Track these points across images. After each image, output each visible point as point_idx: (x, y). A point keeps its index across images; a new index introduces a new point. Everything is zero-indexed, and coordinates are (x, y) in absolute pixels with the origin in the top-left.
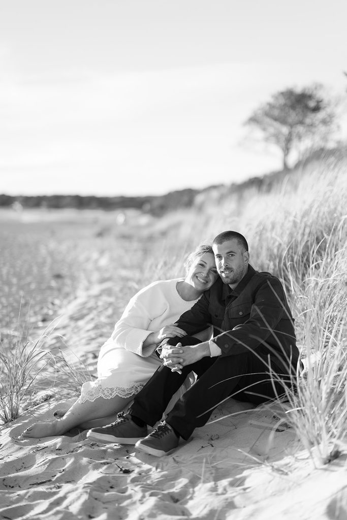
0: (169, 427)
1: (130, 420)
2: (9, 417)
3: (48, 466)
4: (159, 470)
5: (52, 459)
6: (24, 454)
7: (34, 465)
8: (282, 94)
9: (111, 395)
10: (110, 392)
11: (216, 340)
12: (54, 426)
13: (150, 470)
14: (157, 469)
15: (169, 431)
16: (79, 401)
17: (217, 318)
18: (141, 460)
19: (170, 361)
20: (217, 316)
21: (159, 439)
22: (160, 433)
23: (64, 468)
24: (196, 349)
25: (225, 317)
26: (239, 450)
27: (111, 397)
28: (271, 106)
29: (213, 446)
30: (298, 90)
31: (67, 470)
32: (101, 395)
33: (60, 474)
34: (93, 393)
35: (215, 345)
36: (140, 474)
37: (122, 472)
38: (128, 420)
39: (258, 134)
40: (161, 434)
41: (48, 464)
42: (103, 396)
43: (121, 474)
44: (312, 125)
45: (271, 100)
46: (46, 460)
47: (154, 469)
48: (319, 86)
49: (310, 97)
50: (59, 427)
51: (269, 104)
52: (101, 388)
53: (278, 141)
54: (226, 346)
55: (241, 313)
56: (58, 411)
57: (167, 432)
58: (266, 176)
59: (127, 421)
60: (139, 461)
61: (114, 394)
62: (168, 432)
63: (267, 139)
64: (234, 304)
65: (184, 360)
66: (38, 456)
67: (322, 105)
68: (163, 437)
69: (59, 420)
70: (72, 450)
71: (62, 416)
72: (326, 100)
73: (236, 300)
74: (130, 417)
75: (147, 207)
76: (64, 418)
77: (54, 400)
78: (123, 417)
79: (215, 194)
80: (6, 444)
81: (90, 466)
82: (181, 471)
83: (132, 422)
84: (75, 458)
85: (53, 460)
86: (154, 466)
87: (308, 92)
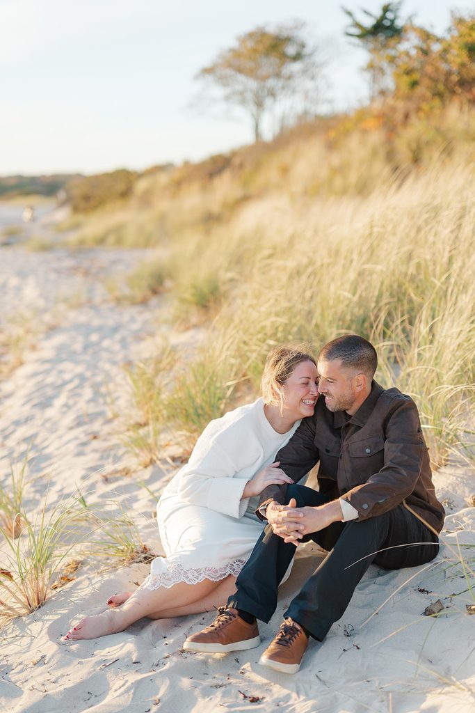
0: (298, 627)
1: (237, 617)
2: (35, 604)
3: (134, 694)
4: (302, 698)
5: (136, 681)
6: (89, 673)
7: (108, 690)
8: (251, 35)
9: (197, 579)
10: (196, 575)
11: (349, 499)
12: (111, 619)
13: (288, 698)
14: (298, 694)
15: (299, 633)
16: (147, 583)
17: (329, 454)
18: (268, 679)
19: (285, 528)
20: (328, 451)
21: (289, 647)
22: (287, 637)
23: (158, 697)
24: (322, 512)
25: (345, 455)
26: (410, 661)
27: (197, 581)
28: (236, 54)
29: (358, 648)
30: (272, 29)
31: (164, 699)
32: (182, 579)
33: (157, 707)
34: (170, 576)
35: (349, 505)
36: (278, 705)
37: (247, 701)
38: (235, 617)
39: (217, 91)
40: (290, 639)
41: (132, 691)
42: (186, 580)
43: (247, 705)
44: (290, 77)
45: (234, 44)
46: (127, 685)
47: (294, 695)
48: (300, 25)
49: (288, 40)
50: (120, 621)
51: (233, 50)
52: (182, 570)
53: (243, 102)
54: (365, 506)
55: (368, 451)
56: (113, 598)
57: (296, 635)
58: (234, 154)
59: (233, 619)
60: (265, 681)
61: (202, 578)
62: (298, 635)
63: (227, 98)
64: (357, 437)
65: (305, 527)
66: (109, 674)
67: (306, 51)
68: (293, 643)
69: (117, 610)
70: (156, 663)
71: (120, 603)
72: (310, 44)
73: (360, 431)
74: (236, 612)
75: (62, 195)
76: (126, 607)
77: (89, 569)
78: (227, 614)
79: (163, 179)
80: (53, 656)
81: (197, 691)
82: (336, 698)
83: (240, 620)
84: (169, 678)
85: (138, 684)
86: (292, 691)
87: (285, 34)
